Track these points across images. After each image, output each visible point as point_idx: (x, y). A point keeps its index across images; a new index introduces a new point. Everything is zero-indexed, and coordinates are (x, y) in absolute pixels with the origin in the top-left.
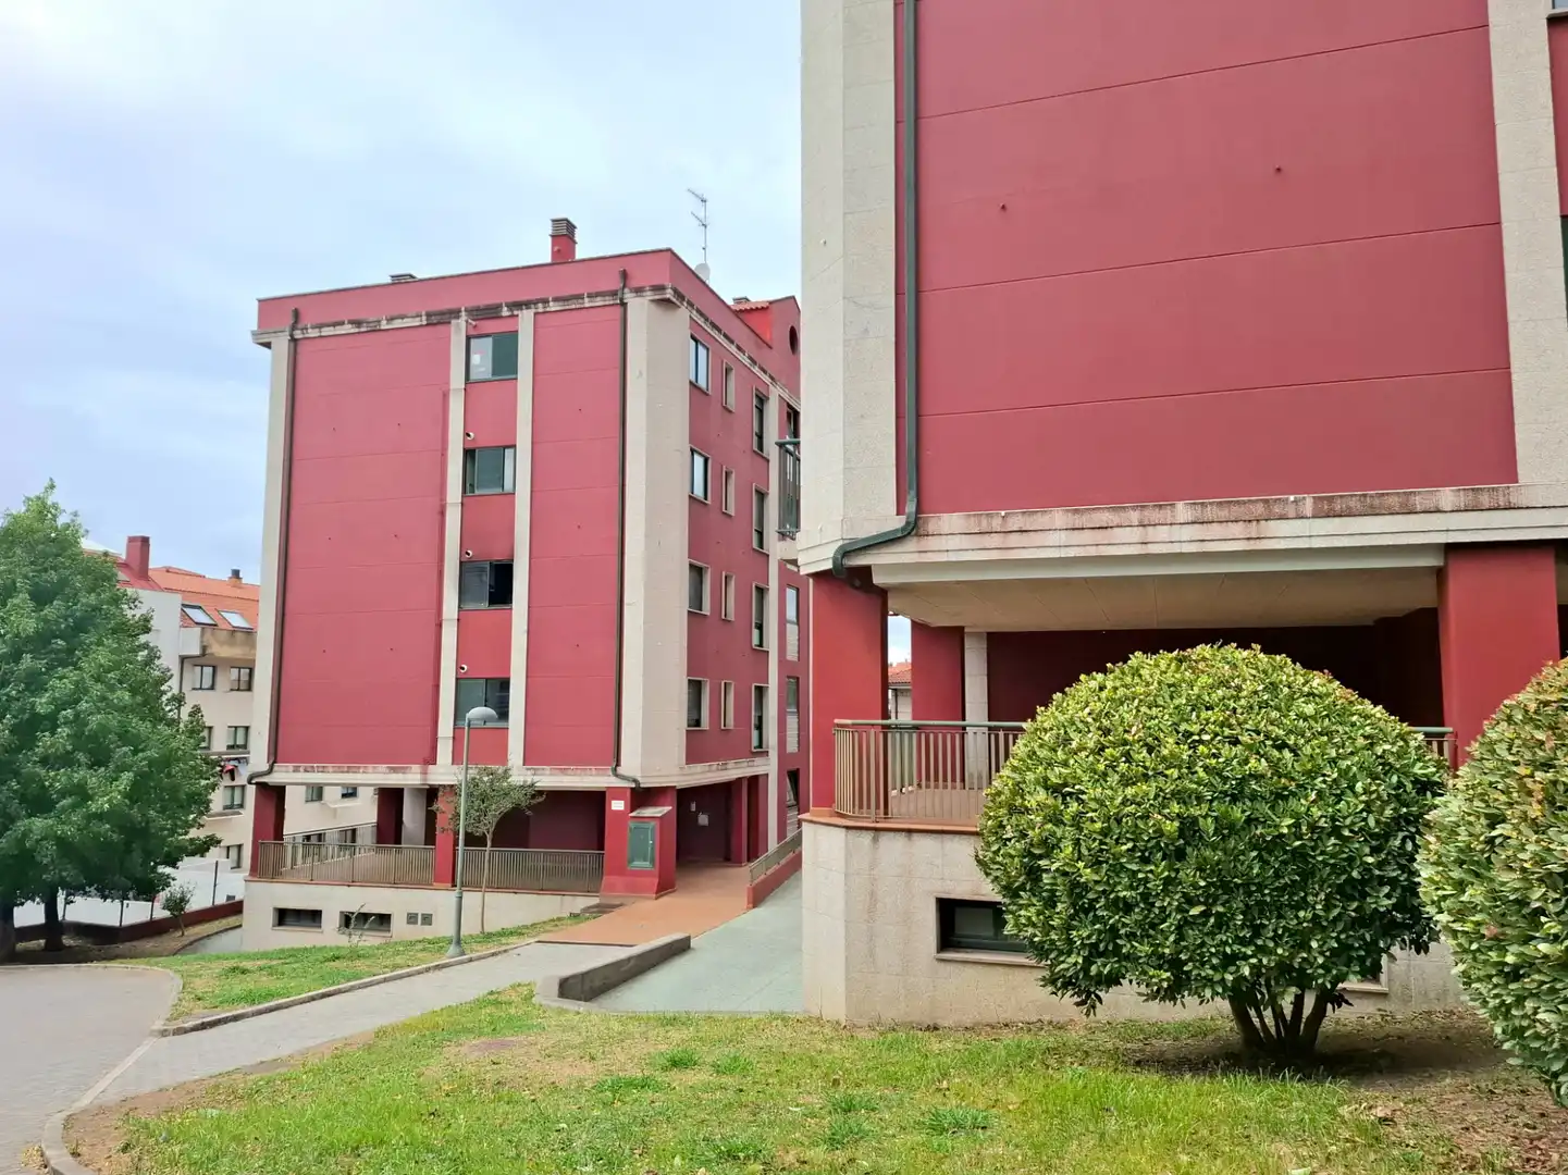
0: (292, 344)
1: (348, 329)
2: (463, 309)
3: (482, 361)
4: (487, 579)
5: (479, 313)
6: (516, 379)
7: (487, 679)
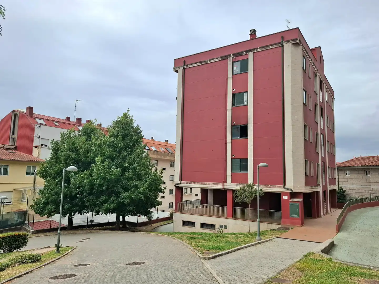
0: (184, 70)
1: (199, 64)
2: (232, 54)
3: (237, 69)
4: (240, 130)
5: (236, 55)
6: (248, 72)
7: (241, 159)
